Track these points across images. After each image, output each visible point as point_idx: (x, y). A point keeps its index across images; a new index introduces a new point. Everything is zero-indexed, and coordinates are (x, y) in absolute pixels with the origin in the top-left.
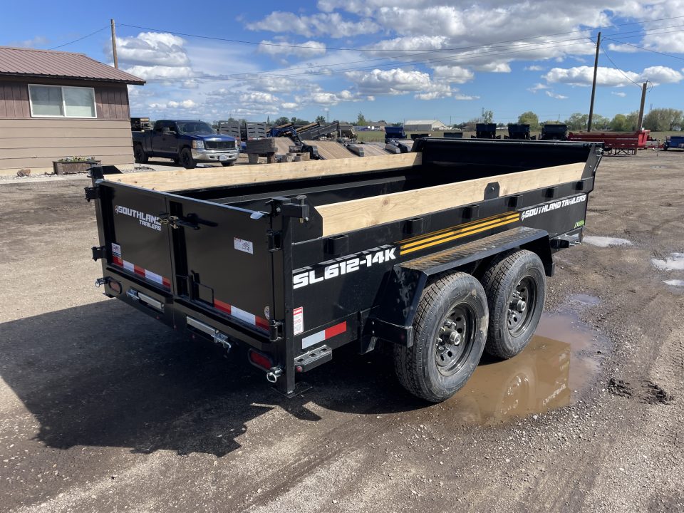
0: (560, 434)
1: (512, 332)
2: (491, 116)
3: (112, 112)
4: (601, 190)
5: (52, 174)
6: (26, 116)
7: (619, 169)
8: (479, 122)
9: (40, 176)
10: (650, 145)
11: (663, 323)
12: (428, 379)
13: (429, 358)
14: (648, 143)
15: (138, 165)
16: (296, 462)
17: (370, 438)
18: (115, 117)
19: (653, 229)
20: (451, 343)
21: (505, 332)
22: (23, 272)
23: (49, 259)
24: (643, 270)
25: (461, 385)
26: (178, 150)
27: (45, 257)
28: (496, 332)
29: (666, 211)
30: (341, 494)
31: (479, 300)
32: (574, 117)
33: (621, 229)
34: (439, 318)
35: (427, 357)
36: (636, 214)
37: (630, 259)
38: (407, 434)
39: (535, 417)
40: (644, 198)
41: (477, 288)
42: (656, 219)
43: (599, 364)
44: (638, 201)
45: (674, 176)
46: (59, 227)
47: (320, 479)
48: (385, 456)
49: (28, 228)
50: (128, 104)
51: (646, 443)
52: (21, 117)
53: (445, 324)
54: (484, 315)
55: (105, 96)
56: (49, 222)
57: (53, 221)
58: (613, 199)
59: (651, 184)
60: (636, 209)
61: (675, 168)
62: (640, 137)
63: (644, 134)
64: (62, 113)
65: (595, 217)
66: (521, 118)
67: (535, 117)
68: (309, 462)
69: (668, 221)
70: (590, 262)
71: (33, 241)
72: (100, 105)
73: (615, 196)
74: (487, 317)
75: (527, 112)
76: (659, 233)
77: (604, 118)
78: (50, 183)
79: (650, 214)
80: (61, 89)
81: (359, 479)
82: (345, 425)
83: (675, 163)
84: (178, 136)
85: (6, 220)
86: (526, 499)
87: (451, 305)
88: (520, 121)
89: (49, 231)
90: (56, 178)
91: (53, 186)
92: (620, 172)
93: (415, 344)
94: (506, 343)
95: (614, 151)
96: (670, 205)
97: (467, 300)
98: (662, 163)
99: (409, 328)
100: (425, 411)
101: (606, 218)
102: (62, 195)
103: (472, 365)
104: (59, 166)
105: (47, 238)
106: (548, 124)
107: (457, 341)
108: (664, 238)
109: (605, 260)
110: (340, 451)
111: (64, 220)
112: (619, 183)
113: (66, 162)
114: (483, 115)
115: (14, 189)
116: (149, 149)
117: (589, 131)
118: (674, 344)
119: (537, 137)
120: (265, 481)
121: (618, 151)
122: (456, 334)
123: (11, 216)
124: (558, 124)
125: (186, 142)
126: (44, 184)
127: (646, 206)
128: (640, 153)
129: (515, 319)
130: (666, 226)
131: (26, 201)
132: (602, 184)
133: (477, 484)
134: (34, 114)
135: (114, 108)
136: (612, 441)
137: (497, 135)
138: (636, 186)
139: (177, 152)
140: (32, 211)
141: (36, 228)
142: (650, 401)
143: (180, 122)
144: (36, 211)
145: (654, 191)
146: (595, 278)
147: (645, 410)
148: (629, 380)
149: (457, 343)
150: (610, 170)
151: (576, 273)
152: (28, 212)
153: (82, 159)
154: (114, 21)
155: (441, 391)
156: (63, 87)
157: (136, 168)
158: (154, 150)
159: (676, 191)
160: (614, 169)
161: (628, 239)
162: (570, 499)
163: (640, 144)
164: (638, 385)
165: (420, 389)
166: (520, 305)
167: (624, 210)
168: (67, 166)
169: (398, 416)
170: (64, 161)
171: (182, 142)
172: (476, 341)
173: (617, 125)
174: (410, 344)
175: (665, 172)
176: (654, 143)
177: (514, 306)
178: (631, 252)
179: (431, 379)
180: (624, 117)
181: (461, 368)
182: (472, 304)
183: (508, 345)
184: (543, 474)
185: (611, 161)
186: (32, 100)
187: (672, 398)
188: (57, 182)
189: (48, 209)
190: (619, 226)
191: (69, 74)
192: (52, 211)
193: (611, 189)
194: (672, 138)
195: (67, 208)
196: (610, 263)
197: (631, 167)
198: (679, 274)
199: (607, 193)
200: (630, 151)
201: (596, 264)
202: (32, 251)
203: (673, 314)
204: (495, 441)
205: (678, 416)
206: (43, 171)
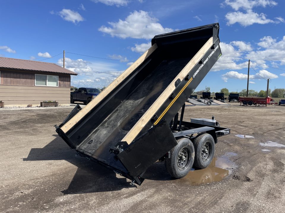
0: (214, 188)
1: (204, 160)
2: (209, 89)
3: (64, 85)
4: (248, 119)
5: (40, 107)
6: (33, 85)
7: (258, 112)
8: (204, 92)
9: (35, 107)
10: (271, 103)
11: (257, 161)
12: (175, 169)
13: (175, 163)
14: (271, 102)
15: (71, 104)
16: (135, 190)
17: (157, 186)
18: (65, 86)
19: (263, 133)
20: (182, 160)
21: (201, 159)
22: (39, 139)
23: (47, 135)
24: (255, 146)
25: (186, 174)
26: (87, 99)
27: (46, 134)
28: (198, 159)
29: (270, 127)
30: (148, 197)
31: (191, 147)
32: (243, 91)
33: (251, 133)
34: (178, 150)
35: (175, 162)
36: (258, 128)
37: (251, 142)
38: (168, 186)
39: (208, 184)
40: (264, 122)
41: (190, 143)
42: (266, 130)
43: (232, 172)
44: (261, 124)
45: (278, 115)
46: (48, 125)
47: (142, 194)
48: (161, 190)
49: (37, 125)
50: (70, 81)
51: (240, 191)
52: (31, 85)
53: (181, 154)
54: (193, 152)
55: (62, 79)
56: (44, 123)
57: (45, 123)
58: (252, 122)
59: (268, 117)
60: (259, 126)
61: (280, 112)
62: (268, 99)
63: (269, 98)
64: (46, 84)
65: (242, 128)
66: (222, 90)
67: (227, 90)
68: (139, 190)
69: (270, 131)
70: (237, 143)
71: (40, 129)
72: (60, 82)
73: (252, 121)
74: (194, 153)
75: (224, 88)
76: (265, 134)
77: (256, 91)
78: (40, 110)
79: (264, 128)
80: (47, 76)
81: (153, 195)
82: (149, 183)
83: (281, 110)
84: (87, 94)
85: (28, 122)
86: (201, 201)
87: (182, 147)
88: (221, 92)
89: (45, 126)
90: (41, 108)
91: (41, 111)
92: (257, 113)
93: (171, 158)
94: (201, 163)
95: (257, 104)
96: (273, 125)
97: (187, 146)
98: (276, 110)
99: (169, 152)
100: (174, 181)
101: (247, 129)
102: (46, 114)
103: (189, 168)
104: (43, 104)
105: (44, 128)
106: (233, 93)
107: (184, 159)
108: (266, 136)
109: (242, 143)
110: (148, 188)
111: (49, 123)
112: (256, 117)
113: (46, 102)
114: (206, 89)
115: (27, 111)
116: (75, 98)
117: (247, 96)
118: (258, 167)
119: (227, 98)
120: (126, 194)
121: (259, 105)
122: (184, 157)
123: (30, 121)
124: (237, 93)
125: (90, 96)
126: (38, 110)
127: (263, 125)
128: (268, 106)
129: (205, 156)
130: (269, 132)
131: (34, 116)
132: (249, 117)
133: (187, 197)
134: (36, 84)
135: (65, 83)
136: (230, 190)
137: (211, 97)
138: (262, 118)
139: (86, 100)
140: (37, 119)
141: (40, 125)
142: (245, 181)
143: (88, 89)
144: (38, 119)
145: (269, 120)
146: (237, 148)
147: (242, 183)
148: (240, 176)
149: (184, 160)
150: (254, 112)
151: (230, 146)
152: (35, 120)
153: (51, 101)
154: (65, 51)
155: (179, 174)
156: (47, 75)
157: (71, 105)
158: (77, 99)
159: (277, 120)
160: (255, 112)
161: (253, 136)
162: (214, 202)
163: (267, 102)
164: (243, 177)
165: (173, 173)
166: (206, 151)
167: (254, 126)
168: (46, 104)
169: (166, 182)
170: (45, 102)
171: (88, 96)
172: (190, 161)
173: (261, 94)
174: (169, 157)
175: (276, 113)
176: (273, 102)
177: (204, 151)
178: (253, 140)
179: (176, 169)
180: (264, 91)
181: (186, 168)
182: (189, 148)
183: (202, 164)
184: (207, 196)
185: (256, 108)
186: (36, 79)
187: (252, 181)
188: (42, 110)
189: (42, 119)
190: (251, 131)
191: (50, 71)
192: (44, 120)
193: (252, 119)
194: (282, 100)
195: (49, 119)
196: (244, 143)
197: (263, 111)
198: (268, 148)
199: (250, 120)
200: (264, 105)
201: (239, 143)
202: (41, 132)
203: (261, 159)
204: (194, 188)
205: (253, 185)
206: (36, 105)
